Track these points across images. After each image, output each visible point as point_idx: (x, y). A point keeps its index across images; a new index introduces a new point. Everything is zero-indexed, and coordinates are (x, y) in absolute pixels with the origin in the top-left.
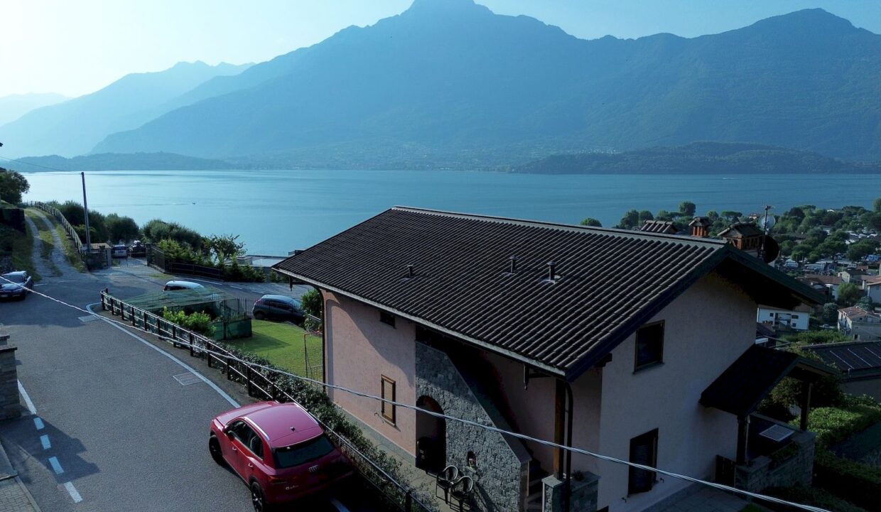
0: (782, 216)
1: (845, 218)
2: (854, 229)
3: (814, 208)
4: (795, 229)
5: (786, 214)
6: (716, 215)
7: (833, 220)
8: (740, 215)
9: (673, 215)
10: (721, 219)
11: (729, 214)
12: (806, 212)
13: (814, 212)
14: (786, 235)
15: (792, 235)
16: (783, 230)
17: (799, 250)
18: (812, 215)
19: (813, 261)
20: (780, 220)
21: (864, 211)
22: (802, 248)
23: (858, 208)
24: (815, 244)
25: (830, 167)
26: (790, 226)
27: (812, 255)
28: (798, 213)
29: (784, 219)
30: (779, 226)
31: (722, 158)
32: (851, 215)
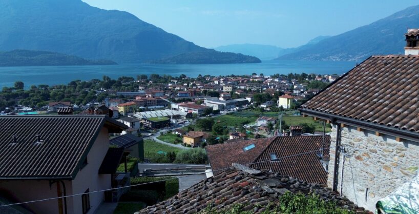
0: (67, 85)
1: (93, 85)
2: (98, 89)
3: (80, 81)
4: (74, 91)
5: (69, 84)
6: (35, 87)
7: (88, 86)
8: (48, 86)
9: (11, 89)
10: (39, 89)
11: (42, 86)
12: (77, 83)
13: (81, 83)
14: (71, 94)
15: (74, 94)
16: (69, 92)
17: (78, 100)
18: (80, 84)
19: (85, 104)
20: (67, 87)
21: (100, 81)
22: (79, 100)
23: (97, 80)
24: (84, 97)
25: (82, 62)
26: (72, 90)
27: (84, 102)
28: (74, 84)
29: (68, 87)
30: (67, 90)
31: (32, 58)
32: (95, 83)
